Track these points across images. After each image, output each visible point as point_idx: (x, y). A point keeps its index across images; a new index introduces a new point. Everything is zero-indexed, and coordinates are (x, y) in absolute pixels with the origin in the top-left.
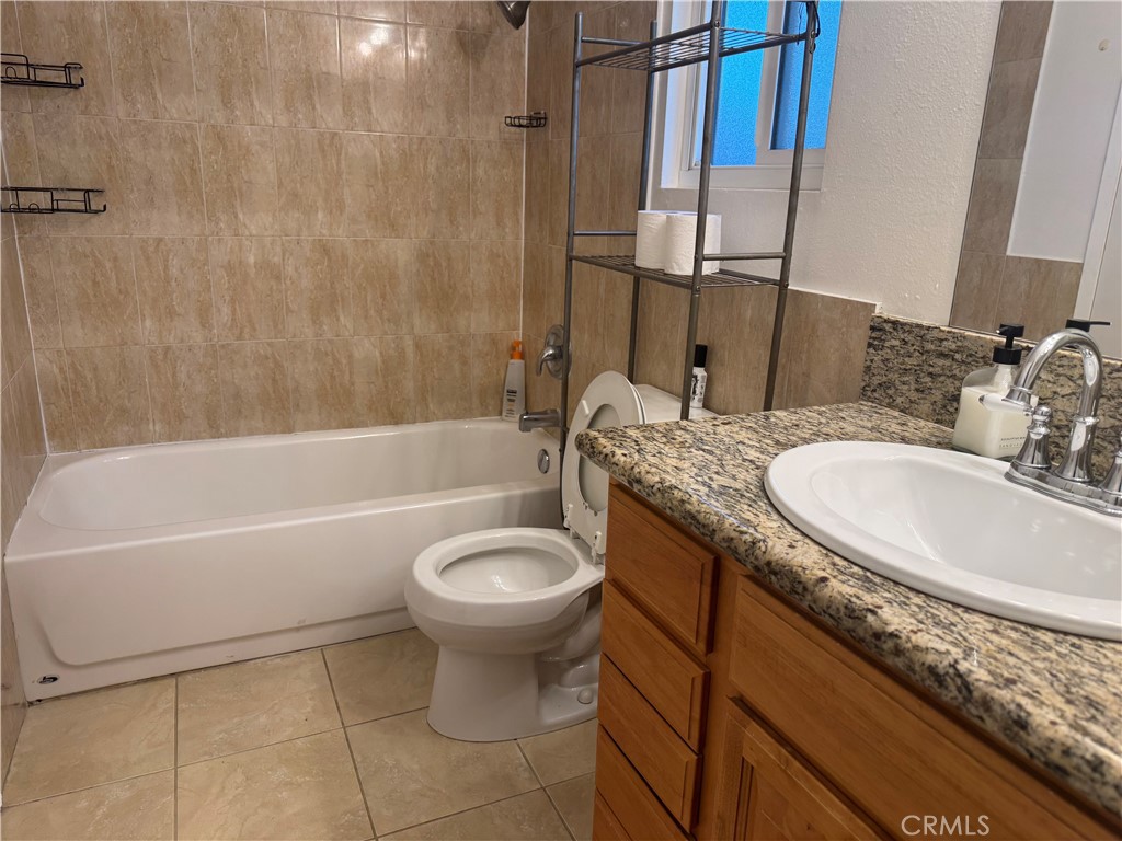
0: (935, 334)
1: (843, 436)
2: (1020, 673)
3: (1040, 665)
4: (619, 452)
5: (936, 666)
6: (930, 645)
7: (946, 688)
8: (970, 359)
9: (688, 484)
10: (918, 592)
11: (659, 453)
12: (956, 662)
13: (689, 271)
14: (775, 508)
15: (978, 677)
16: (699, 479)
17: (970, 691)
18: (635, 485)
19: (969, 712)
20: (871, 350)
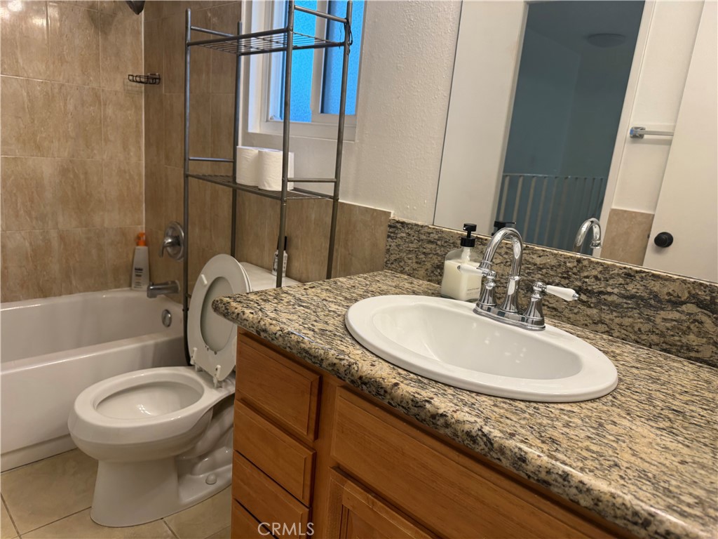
0: (426, 229)
1: (383, 293)
2: (515, 428)
3: (523, 422)
4: (247, 311)
5: (471, 431)
6: (465, 419)
7: (478, 444)
8: (446, 244)
9: (300, 331)
10: (450, 386)
11: (275, 310)
12: (481, 427)
13: (279, 188)
14: (357, 341)
15: (495, 435)
16: (306, 326)
17: (492, 444)
18: (262, 334)
19: (492, 457)
20: (390, 239)
